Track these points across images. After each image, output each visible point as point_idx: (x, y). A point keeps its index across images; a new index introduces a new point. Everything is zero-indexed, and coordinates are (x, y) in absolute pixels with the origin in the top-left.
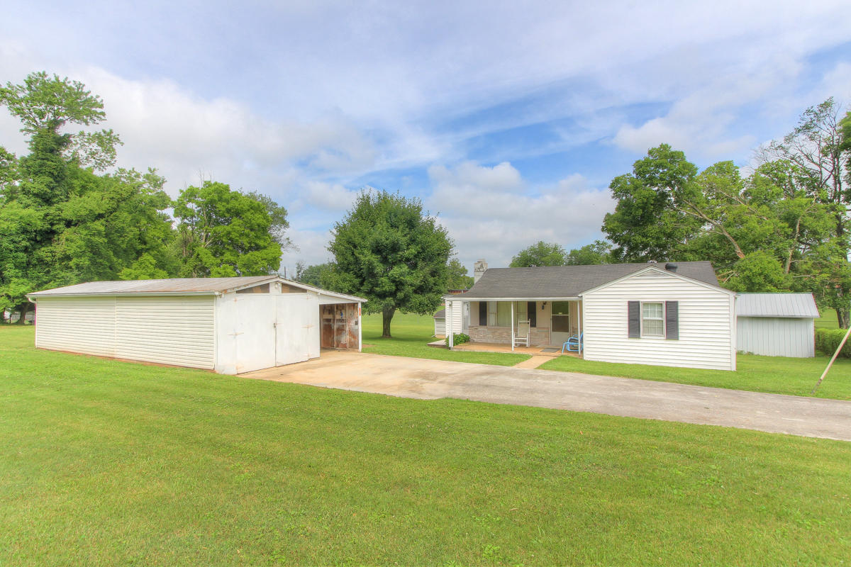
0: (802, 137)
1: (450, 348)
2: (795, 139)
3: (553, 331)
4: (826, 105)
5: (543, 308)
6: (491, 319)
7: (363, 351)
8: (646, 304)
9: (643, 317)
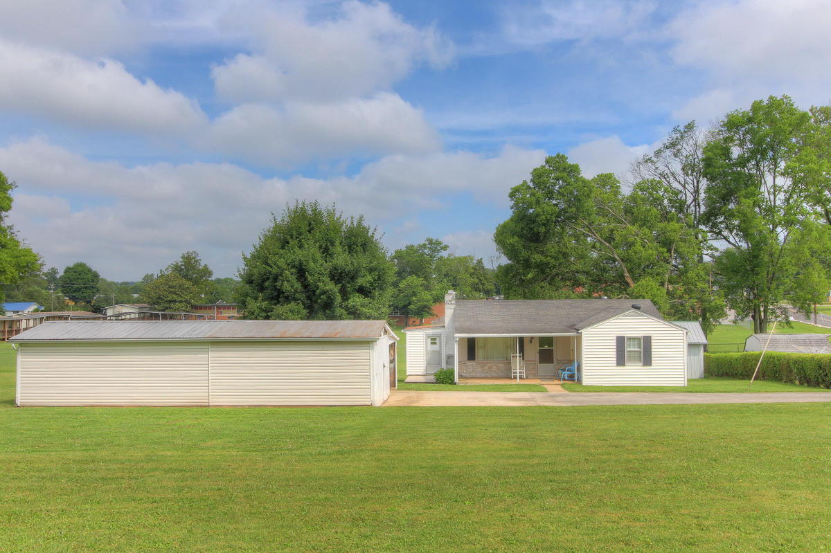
0: (668, 152)
1: (455, 384)
2: (663, 155)
3: (540, 363)
4: (690, 127)
5: (531, 342)
6: (479, 353)
7: (398, 390)
8: (629, 338)
9: (627, 349)
